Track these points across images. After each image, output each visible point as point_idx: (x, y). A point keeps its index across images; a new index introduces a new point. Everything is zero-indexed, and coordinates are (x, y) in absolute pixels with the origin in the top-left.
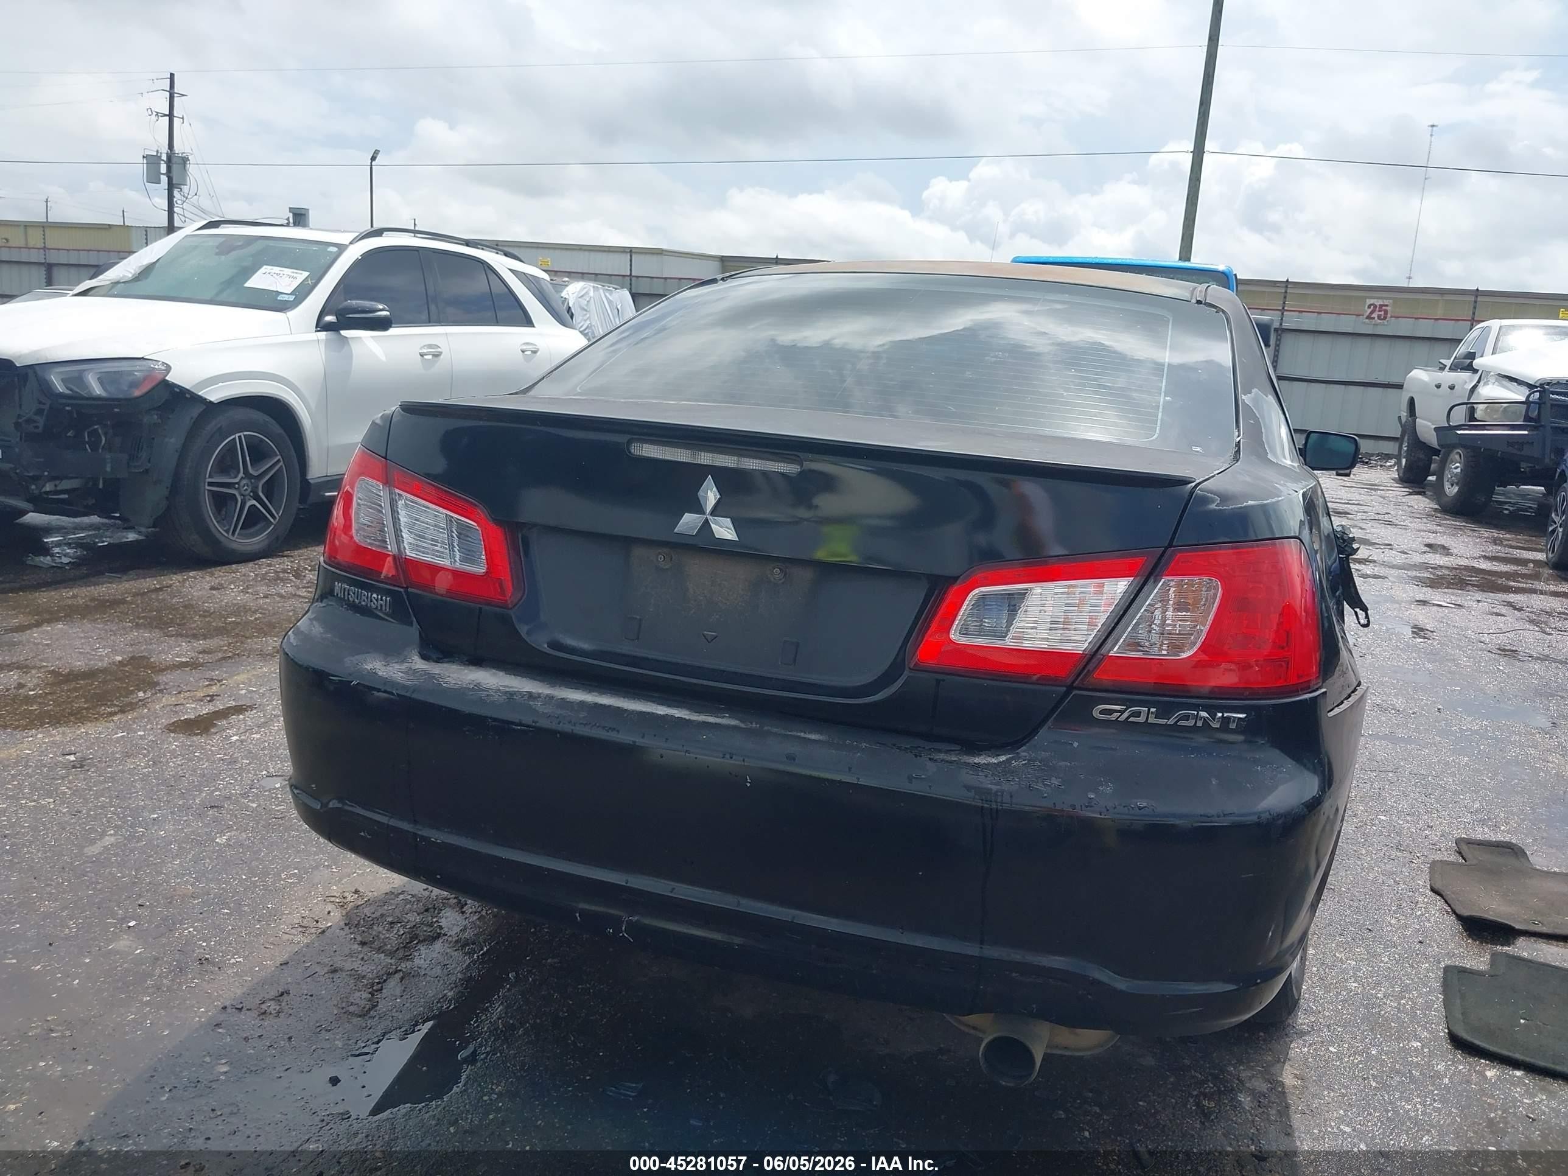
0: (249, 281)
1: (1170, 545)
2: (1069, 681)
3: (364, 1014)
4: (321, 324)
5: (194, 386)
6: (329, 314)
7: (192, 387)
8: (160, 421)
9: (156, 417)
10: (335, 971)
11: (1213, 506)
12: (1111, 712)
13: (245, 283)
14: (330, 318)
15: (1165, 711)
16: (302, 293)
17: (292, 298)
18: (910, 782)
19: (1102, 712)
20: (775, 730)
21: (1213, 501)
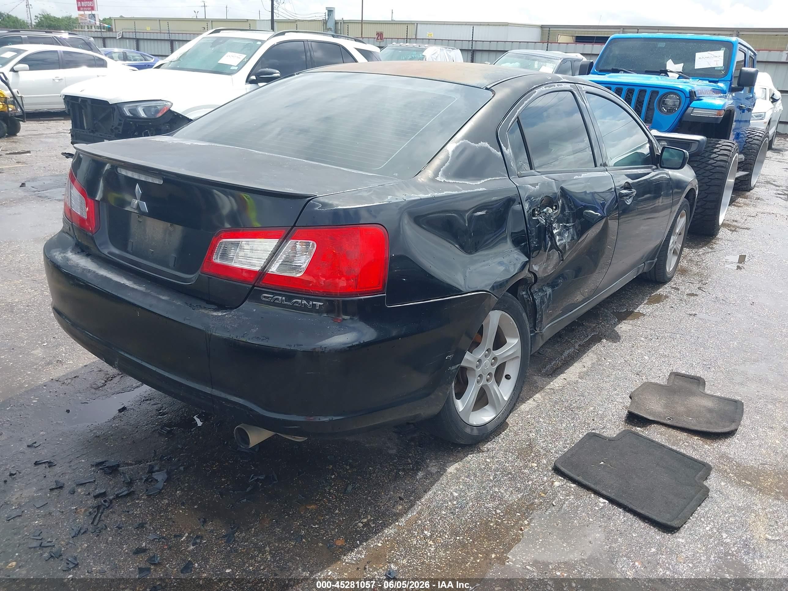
0: (220, 60)
1: (294, 226)
2: (253, 283)
3: (97, 388)
4: (249, 81)
5: (184, 111)
6: (253, 75)
7: (183, 112)
8: (169, 128)
9: (167, 126)
10: (100, 371)
11: (317, 209)
12: (268, 297)
13: (219, 60)
14: (253, 77)
15: (289, 298)
16: (242, 64)
17: (236, 68)
18: (184, 320)
19: (265, 297)
20: (152, 293)
21: (318, 206)
